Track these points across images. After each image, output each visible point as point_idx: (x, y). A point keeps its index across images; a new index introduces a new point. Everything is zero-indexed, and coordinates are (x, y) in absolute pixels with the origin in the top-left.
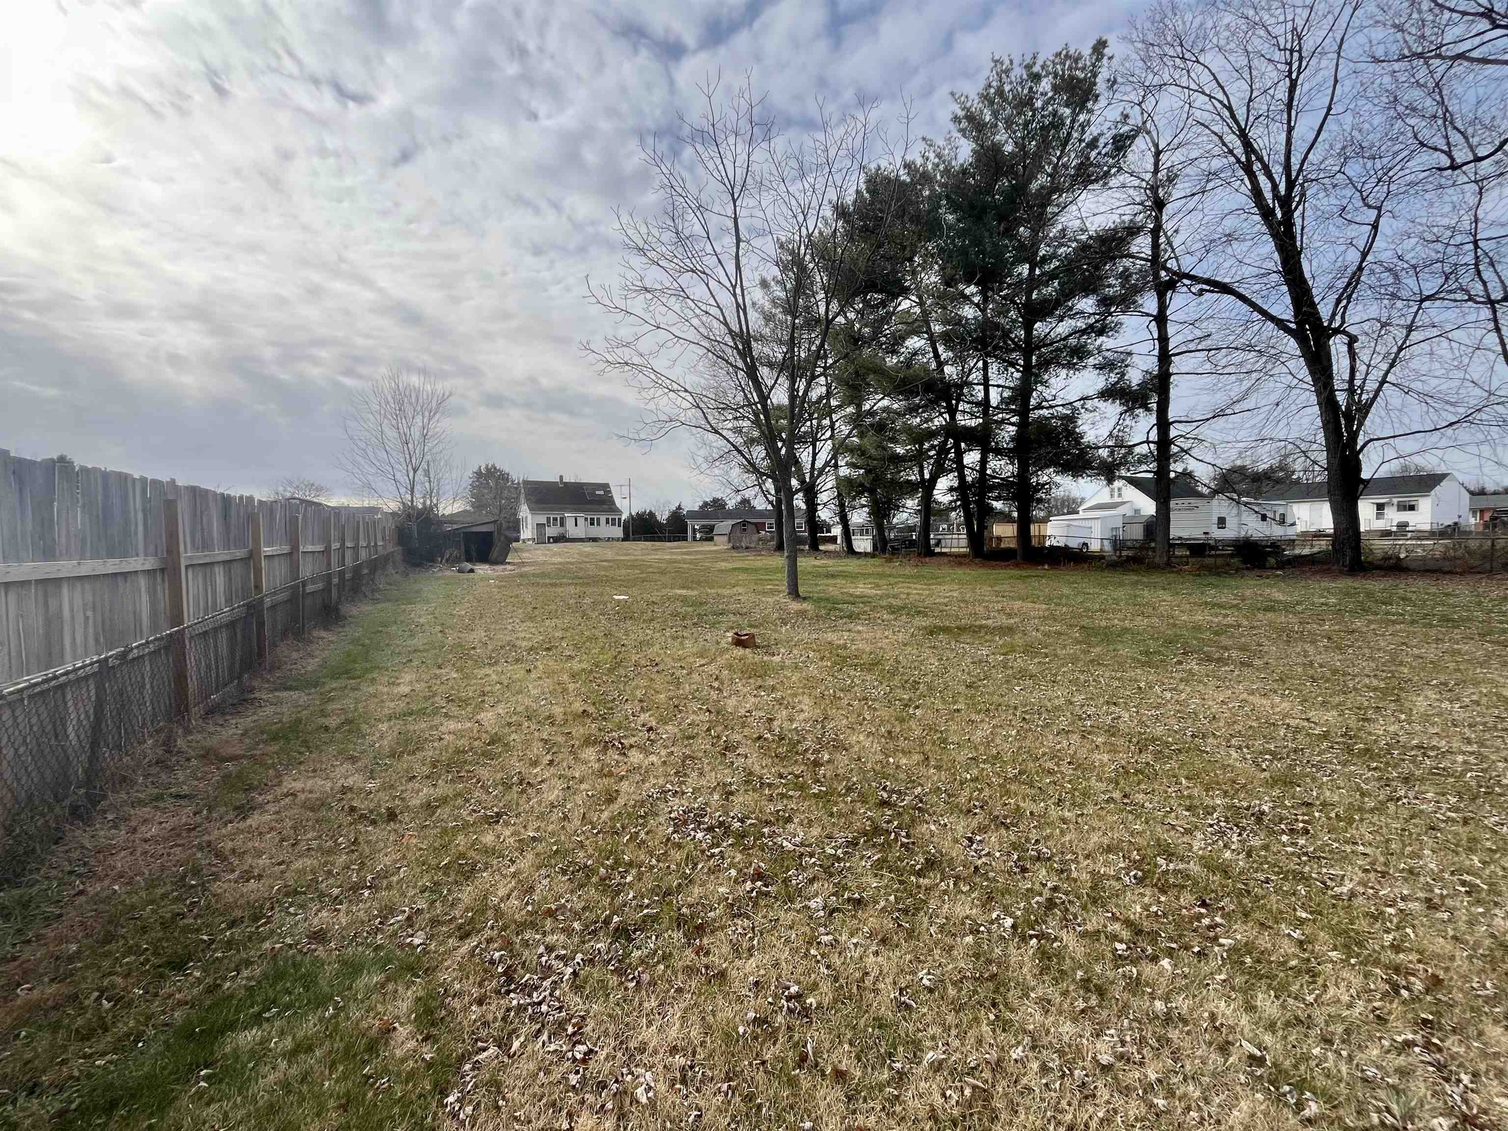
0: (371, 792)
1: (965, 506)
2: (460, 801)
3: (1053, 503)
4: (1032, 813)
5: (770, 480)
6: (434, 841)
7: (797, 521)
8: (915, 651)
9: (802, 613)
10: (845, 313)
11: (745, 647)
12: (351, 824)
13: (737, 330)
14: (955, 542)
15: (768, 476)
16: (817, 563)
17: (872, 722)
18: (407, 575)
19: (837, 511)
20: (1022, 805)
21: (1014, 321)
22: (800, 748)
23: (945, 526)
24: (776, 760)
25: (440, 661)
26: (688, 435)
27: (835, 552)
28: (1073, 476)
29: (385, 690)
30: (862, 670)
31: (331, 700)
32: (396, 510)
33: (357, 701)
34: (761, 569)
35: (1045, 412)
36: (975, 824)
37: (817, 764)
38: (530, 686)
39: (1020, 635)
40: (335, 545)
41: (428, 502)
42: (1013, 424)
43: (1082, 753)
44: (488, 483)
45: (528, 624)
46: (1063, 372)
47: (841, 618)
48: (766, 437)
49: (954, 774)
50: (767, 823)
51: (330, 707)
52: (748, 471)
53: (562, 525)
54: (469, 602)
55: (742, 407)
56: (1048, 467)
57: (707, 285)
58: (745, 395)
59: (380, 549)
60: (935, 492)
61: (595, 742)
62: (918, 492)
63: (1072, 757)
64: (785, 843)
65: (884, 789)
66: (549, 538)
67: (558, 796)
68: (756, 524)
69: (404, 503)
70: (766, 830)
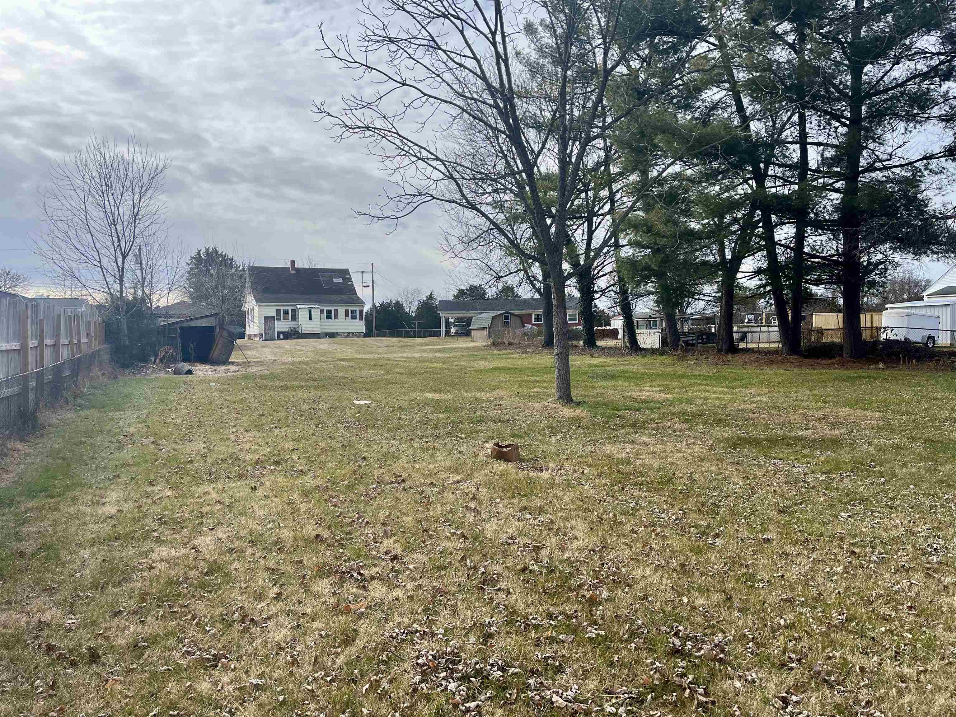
0: (71, 629)
1: (777, 293)
2: (172, 642)
3: (889, 286)
4: (862, 669)
5: (537, 264)
6: (142, 688)
7: (569, 312)
8: (714, 468)
9: (576, 421)
10: (627, 61)
11: (507, 461)
12: (49, 665)
13: (498, 86)
14: (764, 336)
15: (535, 259)
16: (594, 361)
17: (660, 553)
18: (115, 378)
19: (618, 298)
20: (850, 658)
21: (838, 64)
22: (573, 583)
23: (752, 317)
24: (545, 597)
25: (152, 477)
26: (440, 213)
27: (616, 348)
28: (915, 254)
29: (88, 510)
30: (648, 490)
31: (26, 521)
32: (103, 301)
33: (56, 523)
34: (527, 368)
35: (878, 175)
36: (790, 680)
37: (593, 602)
38: (256, 506)
39: (847, 449)
40: (32, 343)
41: (140, 293)
42: (837, 191)
43: (927, 596)
44: (208, 270)
45: (254, 433)
46: (901, 126)
47: (623, 427)
48: (532, 213)
49: (763, 619)
50: (534, 673)
51: (26, 529)
52: (511, 254)
53: (294, 318)
54: (186, 407)
55: (503, 177)
56: (882, 242)
57: (462, 32)
58: (507, 162)
59: (84, 347)
60: (739, 275)
61: (330, 573)
62: (717, 276)
63: (913, 601)
64: (555, 698)
65: (676, 634)
66: (279, 333)
67: (286, 636)
68: (520, 316)
69: (112, 294)
70: (531, 681)
